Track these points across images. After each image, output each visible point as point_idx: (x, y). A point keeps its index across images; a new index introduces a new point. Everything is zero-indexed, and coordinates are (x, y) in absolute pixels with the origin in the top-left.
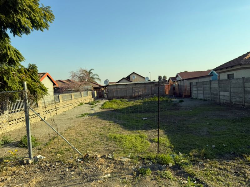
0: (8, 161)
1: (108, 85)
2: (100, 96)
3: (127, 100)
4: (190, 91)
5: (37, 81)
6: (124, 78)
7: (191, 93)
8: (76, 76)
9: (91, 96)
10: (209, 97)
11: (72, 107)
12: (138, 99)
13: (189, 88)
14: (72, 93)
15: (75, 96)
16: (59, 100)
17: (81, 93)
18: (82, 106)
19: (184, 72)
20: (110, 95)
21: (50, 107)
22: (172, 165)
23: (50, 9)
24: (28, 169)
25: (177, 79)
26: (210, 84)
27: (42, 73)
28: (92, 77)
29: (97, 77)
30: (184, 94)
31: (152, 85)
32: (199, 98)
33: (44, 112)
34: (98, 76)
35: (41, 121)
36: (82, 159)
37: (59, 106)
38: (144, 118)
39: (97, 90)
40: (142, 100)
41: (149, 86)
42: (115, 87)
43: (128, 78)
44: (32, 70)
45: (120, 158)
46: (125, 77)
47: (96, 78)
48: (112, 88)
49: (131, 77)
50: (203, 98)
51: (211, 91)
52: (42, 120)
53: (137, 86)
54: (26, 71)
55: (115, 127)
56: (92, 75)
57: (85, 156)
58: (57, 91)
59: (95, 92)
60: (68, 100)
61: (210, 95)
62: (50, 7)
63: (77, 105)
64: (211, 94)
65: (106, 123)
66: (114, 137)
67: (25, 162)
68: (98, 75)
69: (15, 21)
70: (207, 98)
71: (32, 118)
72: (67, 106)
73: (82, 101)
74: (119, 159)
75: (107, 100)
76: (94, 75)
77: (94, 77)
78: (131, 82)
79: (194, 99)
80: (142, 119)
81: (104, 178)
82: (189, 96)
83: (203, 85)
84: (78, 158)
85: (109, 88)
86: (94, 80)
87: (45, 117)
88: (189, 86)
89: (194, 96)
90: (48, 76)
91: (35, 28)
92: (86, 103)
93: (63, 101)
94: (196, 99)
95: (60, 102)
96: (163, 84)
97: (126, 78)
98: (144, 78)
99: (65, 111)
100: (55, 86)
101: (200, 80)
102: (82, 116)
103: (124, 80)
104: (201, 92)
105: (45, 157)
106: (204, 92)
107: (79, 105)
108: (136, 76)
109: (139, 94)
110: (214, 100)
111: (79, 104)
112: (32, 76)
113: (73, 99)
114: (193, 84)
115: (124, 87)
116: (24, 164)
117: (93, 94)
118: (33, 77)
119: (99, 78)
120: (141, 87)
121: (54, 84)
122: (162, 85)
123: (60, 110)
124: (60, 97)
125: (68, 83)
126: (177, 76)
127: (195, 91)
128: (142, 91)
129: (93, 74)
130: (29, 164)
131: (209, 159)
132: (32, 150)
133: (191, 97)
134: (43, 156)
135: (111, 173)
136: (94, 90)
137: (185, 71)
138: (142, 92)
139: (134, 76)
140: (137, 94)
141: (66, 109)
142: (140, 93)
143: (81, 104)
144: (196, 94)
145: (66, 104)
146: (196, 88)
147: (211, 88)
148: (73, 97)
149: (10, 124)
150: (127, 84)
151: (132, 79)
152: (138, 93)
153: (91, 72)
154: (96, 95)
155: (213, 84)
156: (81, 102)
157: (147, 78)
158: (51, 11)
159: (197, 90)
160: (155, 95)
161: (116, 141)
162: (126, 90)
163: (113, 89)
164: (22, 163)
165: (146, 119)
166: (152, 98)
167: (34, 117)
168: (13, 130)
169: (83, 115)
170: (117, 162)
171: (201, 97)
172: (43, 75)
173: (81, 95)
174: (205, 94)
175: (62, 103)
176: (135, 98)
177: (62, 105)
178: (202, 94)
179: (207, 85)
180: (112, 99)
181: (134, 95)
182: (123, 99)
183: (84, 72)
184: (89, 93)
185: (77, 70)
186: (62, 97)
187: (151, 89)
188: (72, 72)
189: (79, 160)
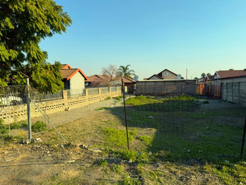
0: (15, 139)
1: (137, 82)
2: (131, 92)
3: (153, 97)
4: (221, 91)
5: (59, 77)
6: (155, 75)
7: (221, 94)
8: (107, 72)
9: (121, 92)
10: (237, 101)
11: (99, 100)
12: (163, 98)
13: (220, 88)
14: (99, 88)
15: (102, 90)
16: (85, 93)
17: (109, 88)
18: (108, 100)
19: (228, 71)
20: (139, 92)
21: (75, 99)
22: (132, 161)
23: (67, 14)
24: (24, 147)
25: (215, 78)
26: (239, 86)
27: (75, 69)
28: (128, 73)
29: (133, 73)
30: (215, 95)
31: (183, 83)
32: (229, 100)
33: (69, 103)
34: (134, 72)
35: (65, 110)
36: (65, 146)
37: (85, 99)
38: (151, 117)
39: (128, 86)
40: (167, 98)
41: (179, 83)
42: (144, 84)
43: (160, 75)
44: (56, 67)
45: (93, 149)
46: (156, 74)
47: (132, 74)
48: (141, 84)
49: (163, 74)
50: (231, 100)
51: (239, 94)
52: (66, 110)
53: (166, 83)
54: (52, 67)
55: (117, 122)
56: (129, 71)
57: (69, 144)
58: (89, 84)
59: (126, 87)
60: (95, 94)
61: (238, 98)
63: (104, 99)
64: (240, 96)
65: (112, 118)
66: (107, 131)
67: (24, 142)
69: (33, 28)
70: (235, 101)
71: (56, 107)
72: (93, 99)
73: (110, 96)
74: (92, 150)
75: (135, 96)
76: (130, 71)
77: (131, 73)
78: (162, 79)
79: (224, 101)
80: (148, 118)
81: (68, 163)
82: (220, 98)
83: (232, 86)
84: (62, 145)
85: (138, 84)
86: (130, 76)
87: (68, 108)
88: (220, 86)
89: (224, 98)
90: (79, 71)
91: (56, 31)
92: (113, 98)
93: (88, 95)
94: (226, 101)
96: (195, 82)
97: (157, 75)
98: (177, 75)
99: (91, 104)
100: (86, 81)
101: (236, 81)
102: (99, 110)
103: (155, 77)
104: (231, 94)
105: (42, 140)
106: (233, 94)
107: (105, 99)
108: (168, 73)
109: (168, 92)
110: (242, 104)
111: (106, 98)
112: (55, 72)
113: (100, 93)
114: (224, 85)
115: (153, 84)
116: (23, 144)
117: (123, 90)
119: (135, 74)
120: (171, 85)
121: (85, 79)
122: (194, 83)
123: (85, 102)
124: (86, 91)
125: (103, 78)
126: (216, 74)
127: (225, 92)
128: (171, 89)
129: (130, 69)
130: (26, 144)
131: (169, 162)
132: (31, 133)
133: (221, 98)
134: (42, 139)
135: (76, 160)
136: (125, 86)
137: (231, 69)
138: (171, 90)
139: (166, 73)
140: (165, 92)
141: (91, 102)
142: (169, 91)
143: (109, 98)
144: (226, 95)
147: (239, 90)
148: (100, 91)
149: (36, 112)
150: (155, 81)
151: (164, 76)
152: (167, 91)
153: (127, 68)
154: (126, 90)
155: (242, 86)
156: (108, 96)
157: (180, 75)
158: (69, 16)
159: (227, 92)
160: (183, 94)
161: (106, 135)
162: (155, 87)
163: (141, 86)
164: (22, 143)
165: (152, 117)
166: (178, 97)
167: (58, 107)
168: (38, 116)
169: (101, 109)
170: (88, 151)
171: (230, 99)
172: (75, 71)
173: (109, 90)
174: (234, 97)
175: (88, 96)
176: (163, 95)
177: (88, 98)
178: (231, 96)
179: (236, 86)
180: (140, 95)
181: (162, 92)
182: (151, 96)
183: (121, 68)
184: (119, 88)
185: (108, 67)
186: (89, 91)
187: (182, 87)
188: (104, 68)
189: (62, 146)
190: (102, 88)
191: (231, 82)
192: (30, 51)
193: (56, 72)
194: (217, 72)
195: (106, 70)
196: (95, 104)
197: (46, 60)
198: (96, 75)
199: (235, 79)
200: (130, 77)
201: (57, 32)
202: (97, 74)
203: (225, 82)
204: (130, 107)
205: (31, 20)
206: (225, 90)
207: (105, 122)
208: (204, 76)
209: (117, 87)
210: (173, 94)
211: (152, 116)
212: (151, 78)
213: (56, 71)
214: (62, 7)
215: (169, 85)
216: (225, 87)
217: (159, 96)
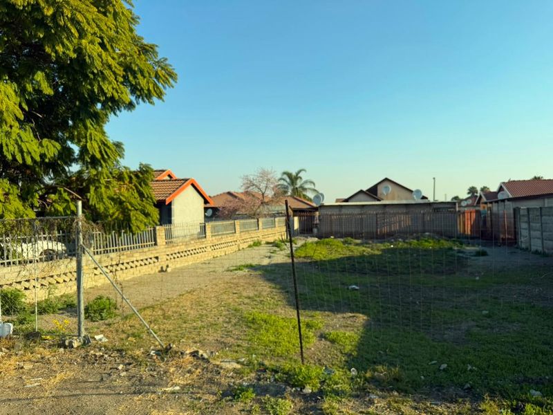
0: (48, 337)
1: (320, 206)
2: (306, 230)
3: (358, 241)
4: (515, 228)
5: (148, 197)
6: (361, 192)
7: (516, 233)
8: (253, 185)
9: (284, 229)
11: (235, 248)
12: (381, 243)
13: (512, 220)
14: (236, 221)
15: (243, 226)
16: (205, 234)
17: (258, 221)
18: (255, 248)
20: (325, 229)
21: (183, 247)
22: (310, 391)
23: (167, 62)
24: (68, 355)
25: (500, 197)
27: (183, 180)
28: (301, 187)
29: (312, 187)
30: (502, 236)
31: (427, 210)
32: (534, 248)
33: (168, 255)
34: (314, 184)
35: (159, 272)
36: (158, 352)
37: (204, 246)
38: (354, 286)
39: (300, 216)
40: (391, 243)
41: (417, 210)
42: (336, 211)
43: (373, 192)
44: (143, 175)
45: (221, 362)
46: (365, 189)
47: (309, 189)
48: (329, 212)
49: (381, 190)
50: (540, 249)
52: (162, 271)
53: (387, 210)
54: (133, 176)
55: (276, 297)
56: (302, 182)
57: (166, 348)
58: (213, 213)
59: (296, 219)
60: (226, 234)
62: (166, 59)
63: (245, 245)
65: (265, 288)
66: (253, 319)
67: (67, 343)
68: (315, 182)
69: (95, 92)
70: (548, 249)
71: (141, 265)
72: (222, 246)
73: (261, 238)
74: (218, 363)
75: (316, 239)
76: (306, 182)
77: (307, 186)
78: (379, 200)
79: (522, 249)
80: (348, 289)
81: (165, 392)
82: (513, 242)
83: (541, 216)
84: (153, 350)
85: (324, 211)
86: (305, 193)
87: (167, 266)
88: (512, 216)
89: (523, 241)
90: (193, 185)
91: (143, 99)
92: (268, 243)
93: (212, 236)
94: (526, 249)
95: (207, 237)
96: (455, 208)
97: (367, 190)
98: (411, 191)
99: (217, 257)
100: (208, 205)
102: (236, 270)
103: (361, 196)
104: (538, 234)
105: (107, 340)
106: (544, 233)
107: (250, 246)
108: (390, 187)
109: (393, 229)
111: (252, 243)
113: (237, 232)
114: (522, 212)
115: (357, 211)
116: (65, 347)
117: (289, 226)
118: (141, 189)
119: (316, 188)
120: (398, 213)
121: (206, 202)
122: (452, 210)
123: (205, 253)
124: (207, 227)
125: (244, 198)
126: (501, 189)
127: (525, 229)
128: (400, 222)
129: (304, 179)
130: (72, 347)
131: (398, 392)
133: (516, 243)
134: (107, 337)
135: (183, 387)
136: (294, 216)
137: (535, 178)
138: (400, 226)
139: (386, 187)
140: (386, 229)
141: (218, 253)
142: (395, 228)
143: (257, 244)
144: (526, 237)
145: (219, 242)
146: (526, 222)
148: (238, 227)
149: (95, 275)
150: (363, 206)
151: (382, 194)
152: (390, 228)
153: (299, 175)
154: (296, 226)
156: (256, 239)
157: (418, 191)
158: (171, 66)
159: (530, 229)
160: (427, 233)
161: (250, 327)
162: (362, 219)
163: (331, 215)
164: (62, 345)
165: (357, 288)
166: (415, 241)
167: (145, 264)
168: (99, 285)
169: (239, 268)
170: (211, 366)
171: (536, 245)
172: (183, 183)
173: (258, 225)
174: (546, 240)
175: (211, 239)
176: (381, 238)
177: (211, 245)
178: (539, 238)
179: (549, 216)
180: (328, 237)
181: (379, 230)
182: (352, 238)
183: (285, 177)
184: (279, 221)
185: (256, 174)
186: (213, 228)
187: (423, 218)
188: (246, 178)
189: (152, 353)
190: (242, 221)
191: (538, 207)
192: (87, 142)
193: (141, 186)
194: (504, 183)
195: (251, 182)
196: (226, 257)
197: (121, 160)
198: (229, 193)
199: (546, 201)
200: (304, 195)
201: (144, 101)
202: (232, 191)
203: (523, 206)
204: (306, 263)
205: (89, 77)
206: (524, 225)
207: (249, 298)
208: (473, 194)
209: (277, 219)
210: (404, 234)
211: (356, 284)
212: (353, 199)
213: (142, 184)
214: (157, 46)
215: (395, 214)
216: (526, 219)
217: (372, 238)
